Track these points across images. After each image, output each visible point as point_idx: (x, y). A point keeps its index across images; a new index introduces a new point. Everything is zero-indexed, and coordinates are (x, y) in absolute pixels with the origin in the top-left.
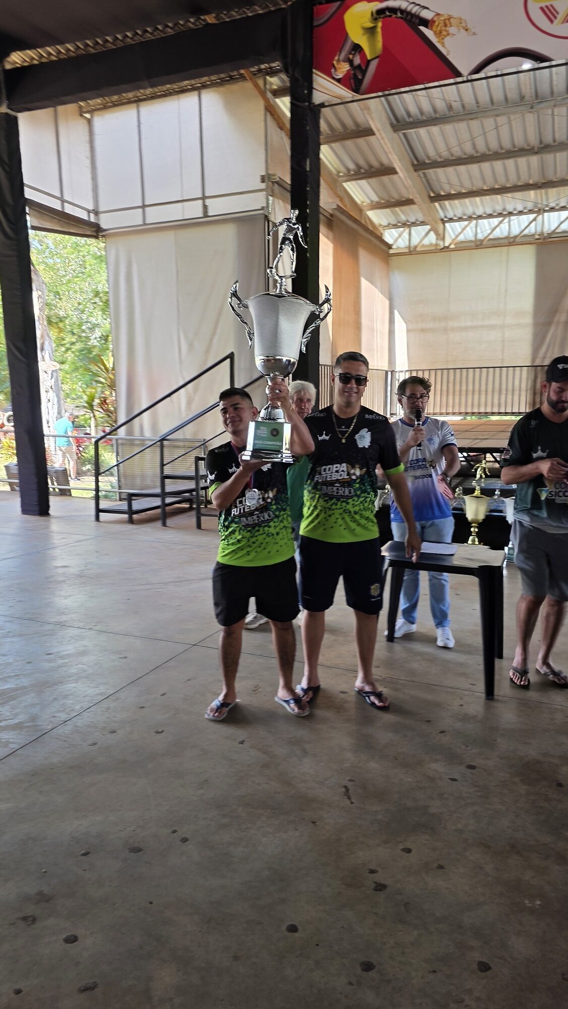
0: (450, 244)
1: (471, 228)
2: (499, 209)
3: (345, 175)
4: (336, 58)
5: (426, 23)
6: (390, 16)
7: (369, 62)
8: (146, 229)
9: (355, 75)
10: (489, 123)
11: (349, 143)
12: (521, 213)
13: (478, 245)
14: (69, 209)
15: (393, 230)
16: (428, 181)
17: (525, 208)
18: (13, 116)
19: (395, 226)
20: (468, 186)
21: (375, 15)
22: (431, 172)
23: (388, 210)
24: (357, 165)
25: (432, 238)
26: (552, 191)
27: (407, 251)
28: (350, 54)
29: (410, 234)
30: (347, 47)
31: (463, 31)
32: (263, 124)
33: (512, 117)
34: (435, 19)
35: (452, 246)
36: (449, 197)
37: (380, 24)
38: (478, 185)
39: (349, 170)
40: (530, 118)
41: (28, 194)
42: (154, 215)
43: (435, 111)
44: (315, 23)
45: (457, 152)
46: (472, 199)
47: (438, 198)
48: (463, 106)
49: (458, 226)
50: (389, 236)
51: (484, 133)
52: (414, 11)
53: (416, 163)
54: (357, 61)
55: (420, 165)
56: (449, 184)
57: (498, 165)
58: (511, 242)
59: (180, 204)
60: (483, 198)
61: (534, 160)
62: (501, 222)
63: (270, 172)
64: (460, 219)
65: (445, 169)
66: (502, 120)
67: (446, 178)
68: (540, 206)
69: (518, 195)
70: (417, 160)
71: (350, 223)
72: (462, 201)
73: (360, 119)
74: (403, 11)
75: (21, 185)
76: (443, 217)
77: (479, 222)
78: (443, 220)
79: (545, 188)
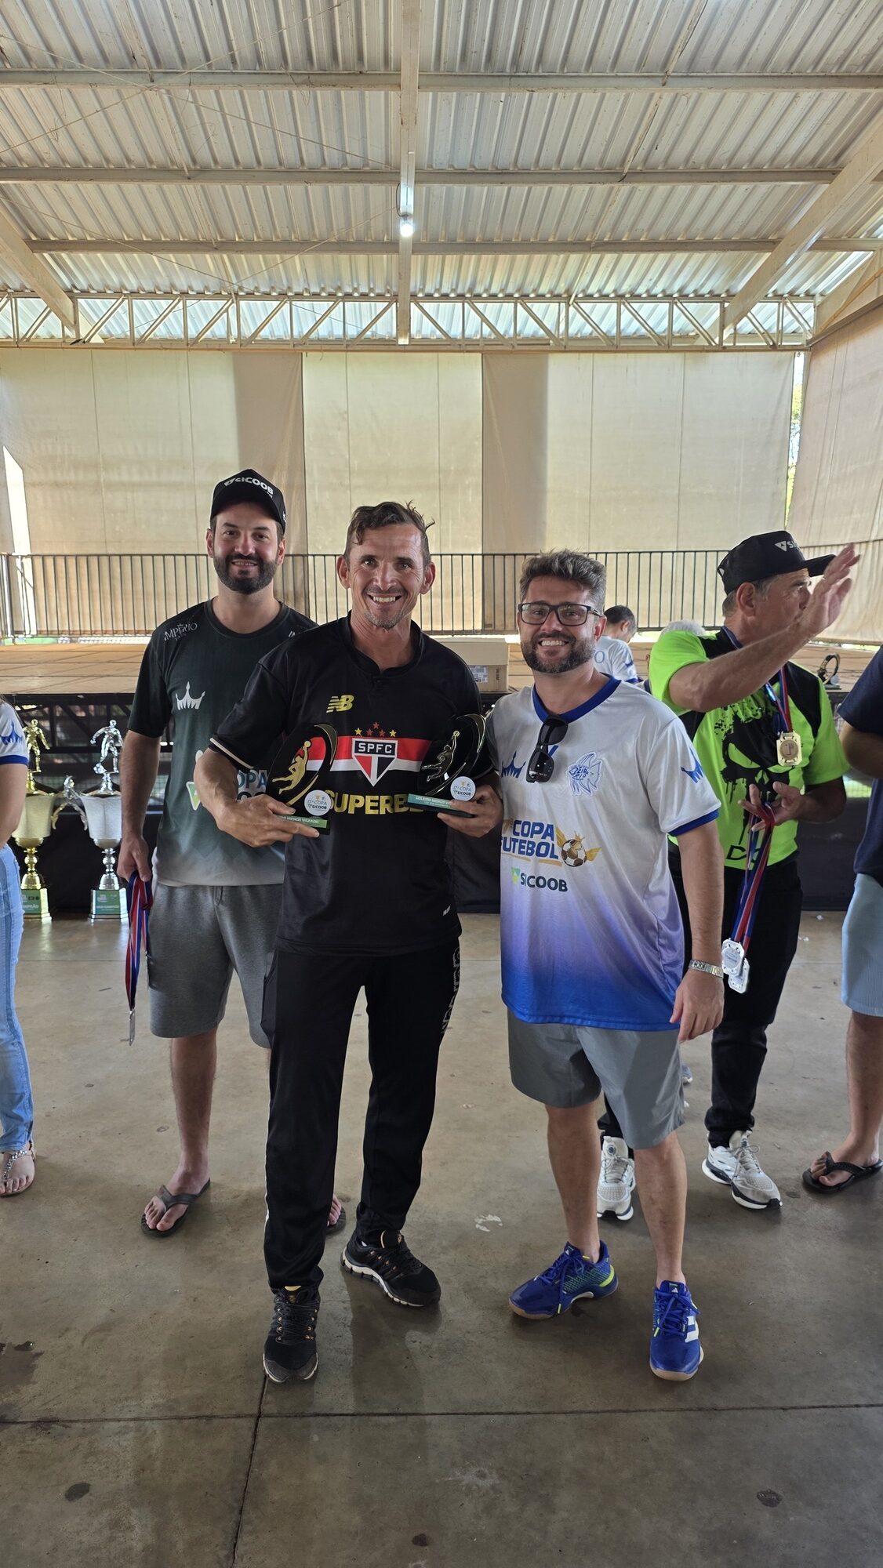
0: (89, 336)
1: (122, 312)
2: (164, 284)
10: (85, 95)
12: (200, 295)
13: (137, 344)
16: (14, 207)
17: (207, 288)
20: (93, 231)
22: (11, 187)
25: (55, 322)
26: (240, 261)
27: (10, 340)
29: (15, 310)
33: (125, 93)
35: (97, 339)
36: (63, 245)
38: (113, 231)
40: (158, 99)
45: (47, 153)
46: (109, 255)
47: (42, 244)
48: (27, 57)
49: (102, 305)
51: (83, 118)
56: (58, 219)
57: (131, 191)
58: (190, 345)
60: (128, 255)
61: (191, 189)
62: (170, 308)
64: (101, 294)
65: (36, 184)
66: (108, 94)
68: (226, 285)
69: (186, 259)
72: (92, 254)
76: (69, 286)
77: (136, 302)
78: (69, 292)
79: (226, 251)
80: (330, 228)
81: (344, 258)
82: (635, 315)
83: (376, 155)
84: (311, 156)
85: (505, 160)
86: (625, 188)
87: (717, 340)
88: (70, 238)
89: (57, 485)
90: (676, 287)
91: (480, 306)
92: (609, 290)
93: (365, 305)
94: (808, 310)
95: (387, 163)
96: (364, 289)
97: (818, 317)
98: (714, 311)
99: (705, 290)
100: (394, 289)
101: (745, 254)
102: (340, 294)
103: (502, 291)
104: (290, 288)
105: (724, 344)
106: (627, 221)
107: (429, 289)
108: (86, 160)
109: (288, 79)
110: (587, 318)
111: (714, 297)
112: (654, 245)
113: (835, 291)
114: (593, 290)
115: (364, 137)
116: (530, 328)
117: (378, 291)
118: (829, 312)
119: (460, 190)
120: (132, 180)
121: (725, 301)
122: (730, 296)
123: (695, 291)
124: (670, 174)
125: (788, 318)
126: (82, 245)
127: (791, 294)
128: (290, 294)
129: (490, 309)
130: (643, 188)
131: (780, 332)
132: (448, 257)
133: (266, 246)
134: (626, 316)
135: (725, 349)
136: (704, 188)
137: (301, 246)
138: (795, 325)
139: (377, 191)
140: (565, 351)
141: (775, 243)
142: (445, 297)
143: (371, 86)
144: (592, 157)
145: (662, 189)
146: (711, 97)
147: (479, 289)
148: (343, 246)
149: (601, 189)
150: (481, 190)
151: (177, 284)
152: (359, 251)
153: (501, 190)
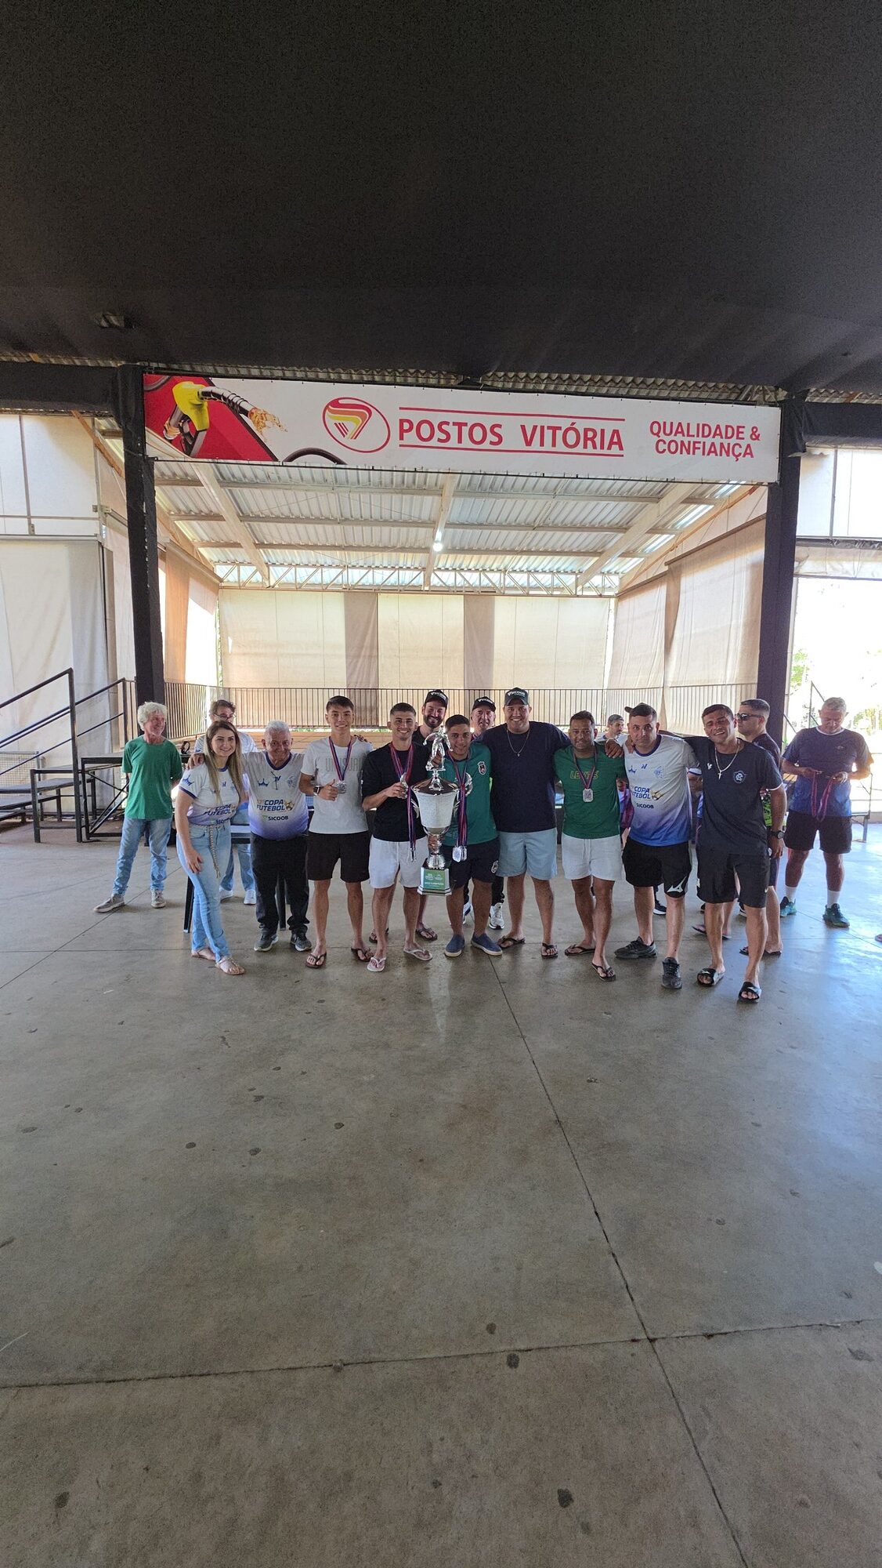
0: (275, 585)
1: (291, 574)
2: (313, 561)
3: (175, 514)
4: (167, 422)
5: (246, 413)
6: (215, 399)
7: (197, 433)
9: (185, 439)
10: (301, 495)
11: (179, 488)
12: (330, 566)
13: (298, 588)
15: (224, 567)
16: (252, 531)
17: (333, 563)
19: (225, 563)
20: (286, 540)
21: (201, 396)
22: (255, 524)
23: (218, 549)
24: (187, 507)
25: (258, 577)
26: (353, 554)
27: (237, 585)
28: (180, 421)
29: (239, 571)
30: (177, 415)
31: (276, 425)
32: (93, 458)
33: (319, 494)
34: (253, 411)
35: (277, 586)
36: (271, 546)
37: (206, 404)
38: (295, 540)
39: (179, 510)
40: (333, 497)
43: (256, 477)
44: (145, 388)
45: (276, 512)
46: (291, 551)
47: (261, 545)
48: (279, 478)
49: (280, 570)
50: (221, 571)
51: (298, 502)
52: (235, 401)
53: (241, 515)
54: (187, 429)
55: (244, 517)
56: (272, 536)
57: (310, 527)
58: (324, 588)
60: (300, 551)
61: (338, 528)
62: (316, 571)
63: (102, 504)
64: (282, 565)
65: (268, 523)
66: (311, 494)
67: (270, 531)
68: (344, 563)
69: (327, 553)
70: (242, 513)
71: (183, 556)
72: (283, 550)
73: (190, 472)
74: (225, 399)
76: (267, 561)
77: (298, 569)
78: (267, 564)
79: (347, 550)
80: (398, 541)
81: (402, 554)
82: (535, 578)
83: (425, 516)
84: (395, 516)
85: (482, 519)
86: (534, 532)
87: (574, 592)
88: (274, 543)
89: (256, 654)
90: (556, 568)
91: (463, 573)
92: (524, 568)
93: (408, 572)
94: (615, 579)
95: (429, 519)
96: (408, 566)
97: (620, 583)
98: (573, 578)
99: (569, 570)
100: (423, 566)
101: (586, 558)
102: (397, 567)
103: (474, 567)
104: (373, 564)
105: (578, 594)
106: (534, 543)
107: (439, 566)
108: (292, 515)
109: (392, 491)
110: (513, 579)
111: (573, 573)
112: (546, 553)
113: (628, 573)
114: (517, 568)
115: (421, 510)
116: (485, 582)
117: (417, 565)
118: (626, 582)
119: (460, 531)
120: (312, 523)
121: (577, 575)
122: (580, 572)
123: (564, 570)
124: (555, 527)
125: (606, 581)
126: (280, 546)
127: (608, 572)
128: (373, 566)
129: (467, 575)
130: (541, 533)
131: (603, 587)
132: (451, 556)
133: (368, 548)
134: (531, 579)
135: (578, 596)
136: (568, 534)
137: (385, 549)
138: (609, 585)
139: (422, 531)
140: (504, 595)
141: (601, 553)
142: (447, 570)
143: (428, 495)
144: (521, 519)
145: (550, 533)
146: (572, 503)
147: (463, 567)
148: (403, 549)
149: (523, 533)
150: (469, 531)
151: (319, 560)
152: (411, 552)
153: (478, 532)
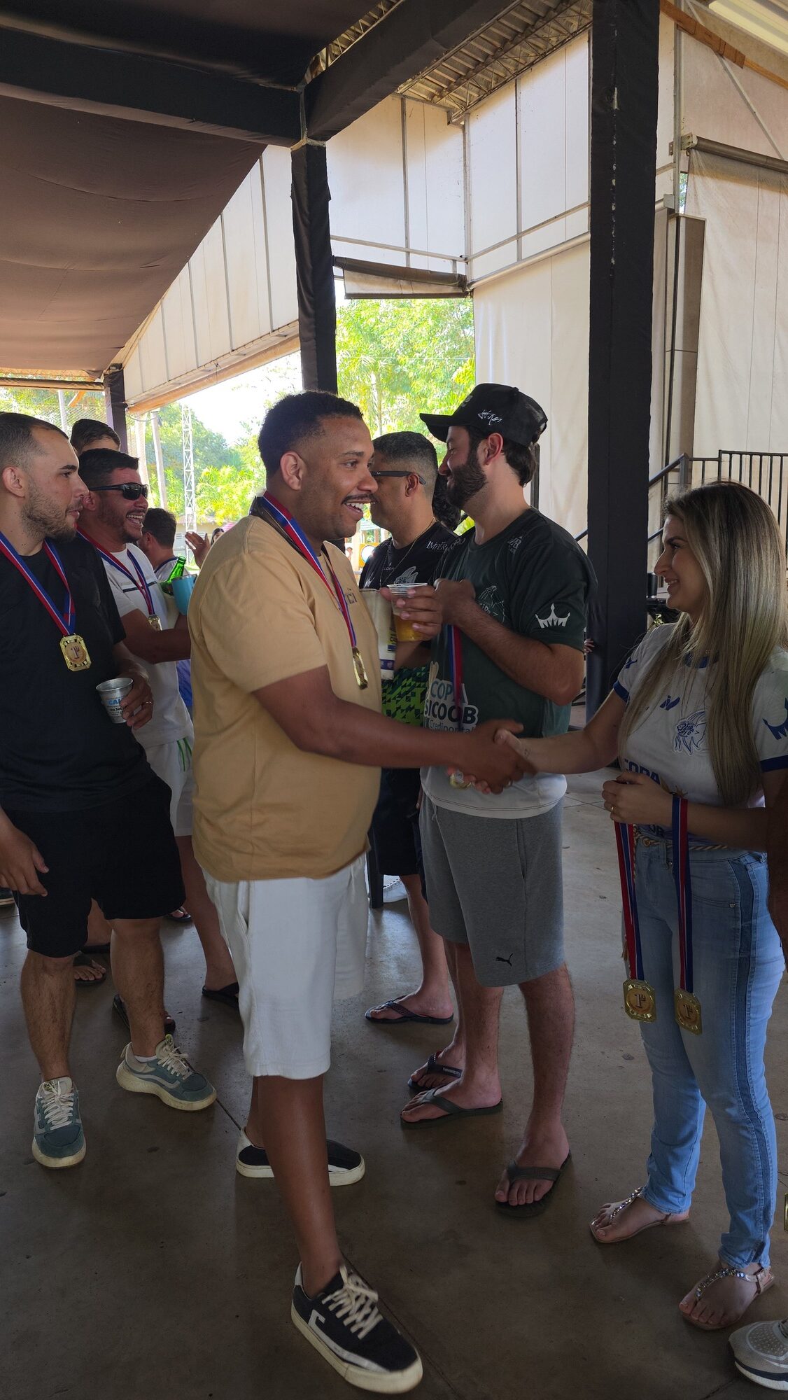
8: (525, 267)
14: (418, 263)
18: (319, 147)
32: (673, 54)
41: (338, 249)
42: (534, 244)
59: (561, 221)
63: (683, 133)
75: (326, 237)
